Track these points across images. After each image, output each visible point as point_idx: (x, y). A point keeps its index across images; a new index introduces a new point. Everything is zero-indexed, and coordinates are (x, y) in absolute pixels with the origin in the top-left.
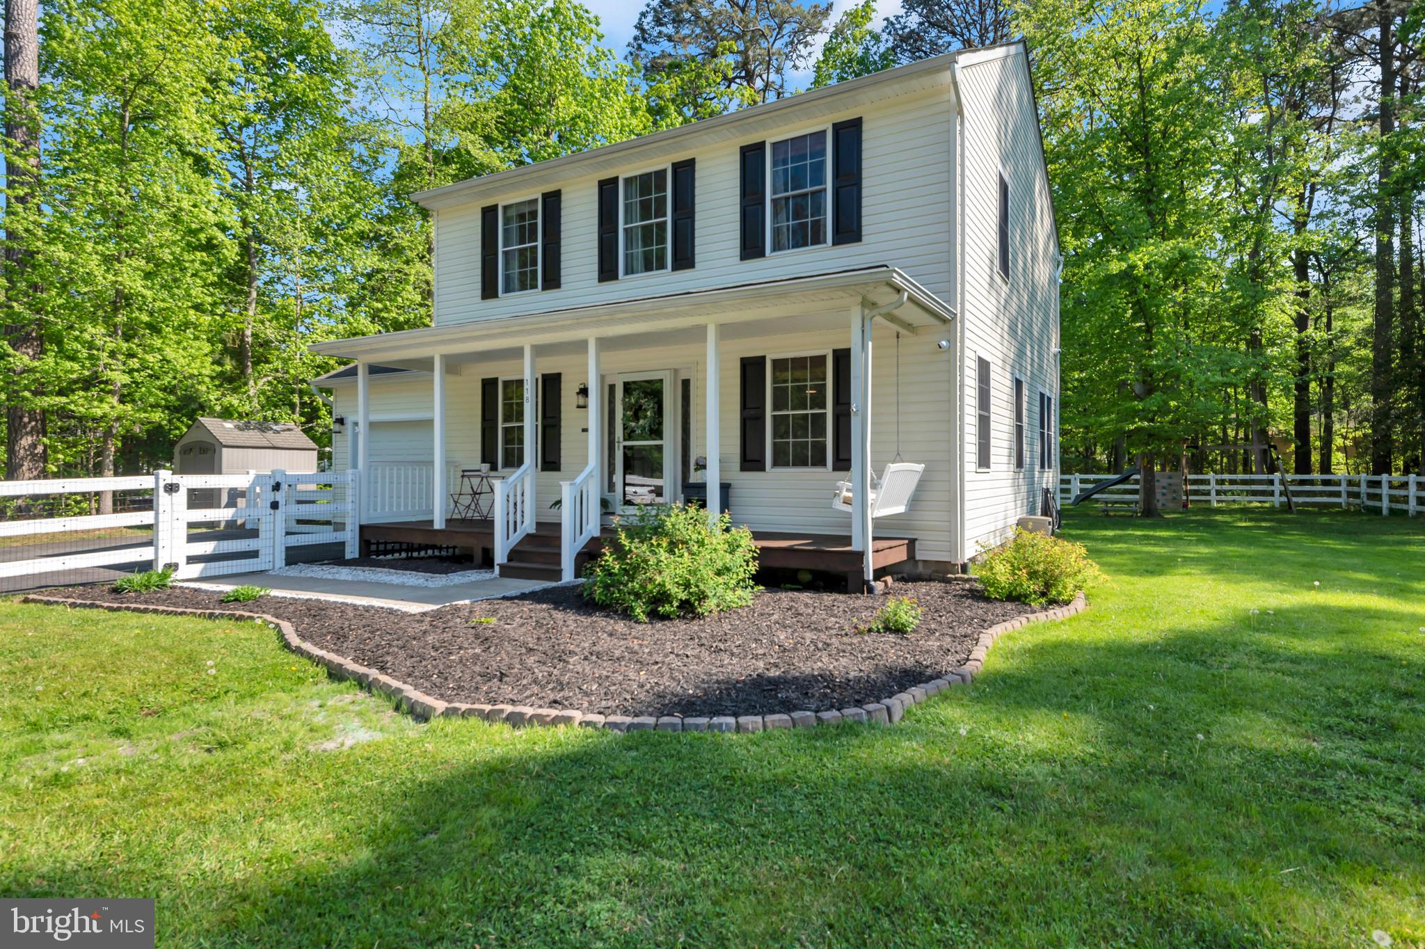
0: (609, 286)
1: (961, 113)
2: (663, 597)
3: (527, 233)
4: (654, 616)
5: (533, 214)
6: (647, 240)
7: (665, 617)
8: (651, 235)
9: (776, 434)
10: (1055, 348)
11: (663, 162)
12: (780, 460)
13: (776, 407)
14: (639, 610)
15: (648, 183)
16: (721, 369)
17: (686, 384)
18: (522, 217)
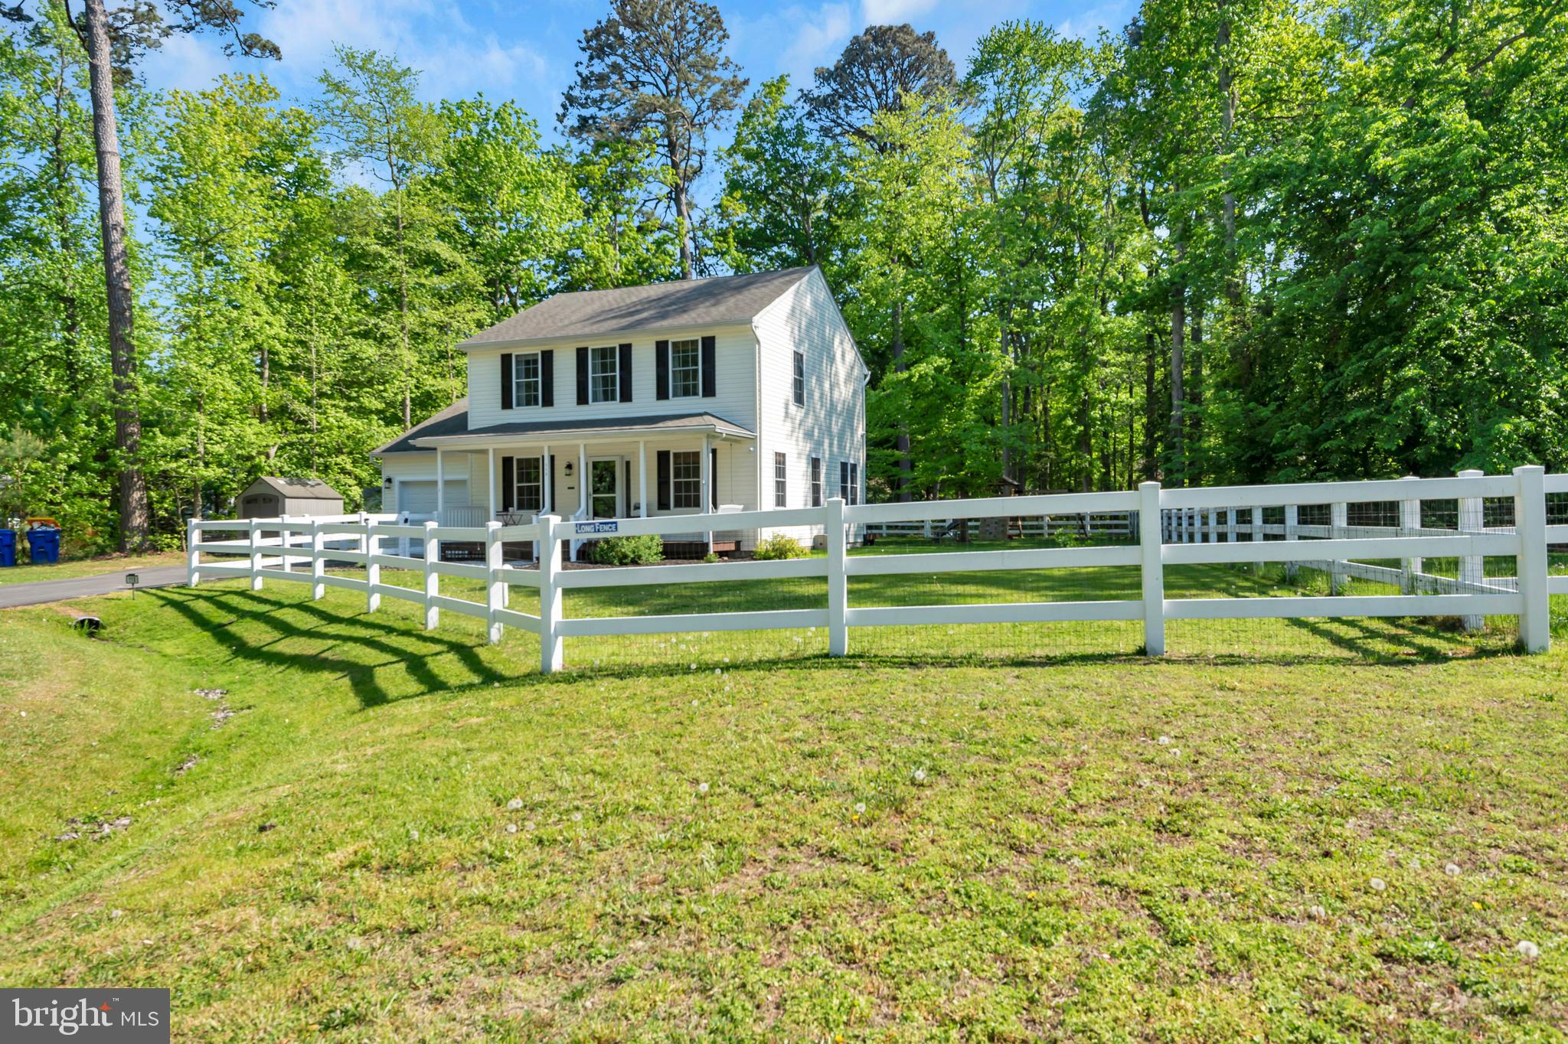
0: (583, 407)
1: (758, 342)
2: (625, 556)
3: (531, 372)
4: (622, 564)
5: (535, 362)
6: (605, 384)
7: (626, 564)
8: (608, 382)
9: (676, 491)
10: (861, 430)
11: (614, 343)
12: (678, 504)
13: (676, 476)
14: (616, 562)
15: (605, 353)
16: (647, 457)
17: (628, 464)
18: (527, 362)
